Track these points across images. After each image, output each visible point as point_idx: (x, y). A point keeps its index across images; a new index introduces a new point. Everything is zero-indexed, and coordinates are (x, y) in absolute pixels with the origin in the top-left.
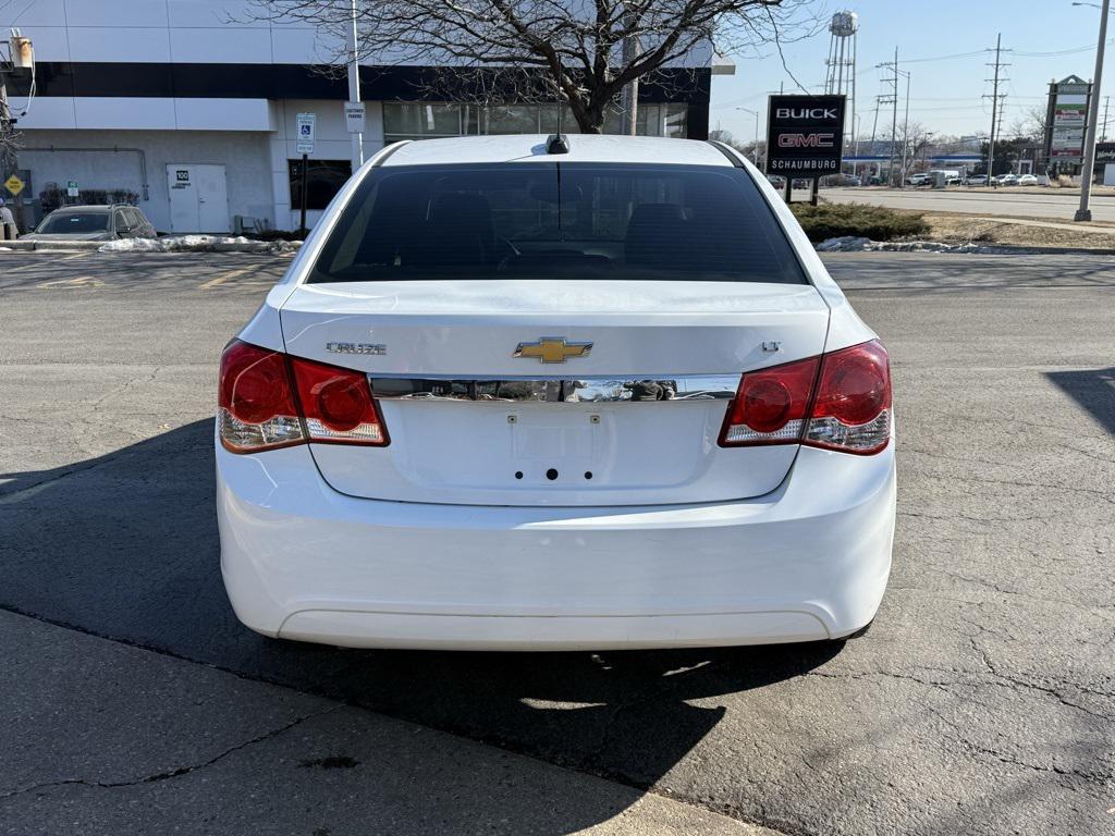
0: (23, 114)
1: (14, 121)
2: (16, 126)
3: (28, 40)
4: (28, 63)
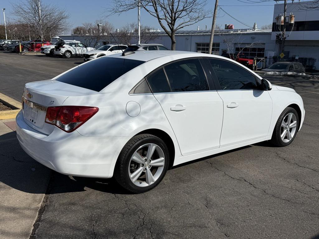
0: (288, 36)
1: (285, 38)
2: (286, 39)
3: (294, 16)
4: (293, 22)
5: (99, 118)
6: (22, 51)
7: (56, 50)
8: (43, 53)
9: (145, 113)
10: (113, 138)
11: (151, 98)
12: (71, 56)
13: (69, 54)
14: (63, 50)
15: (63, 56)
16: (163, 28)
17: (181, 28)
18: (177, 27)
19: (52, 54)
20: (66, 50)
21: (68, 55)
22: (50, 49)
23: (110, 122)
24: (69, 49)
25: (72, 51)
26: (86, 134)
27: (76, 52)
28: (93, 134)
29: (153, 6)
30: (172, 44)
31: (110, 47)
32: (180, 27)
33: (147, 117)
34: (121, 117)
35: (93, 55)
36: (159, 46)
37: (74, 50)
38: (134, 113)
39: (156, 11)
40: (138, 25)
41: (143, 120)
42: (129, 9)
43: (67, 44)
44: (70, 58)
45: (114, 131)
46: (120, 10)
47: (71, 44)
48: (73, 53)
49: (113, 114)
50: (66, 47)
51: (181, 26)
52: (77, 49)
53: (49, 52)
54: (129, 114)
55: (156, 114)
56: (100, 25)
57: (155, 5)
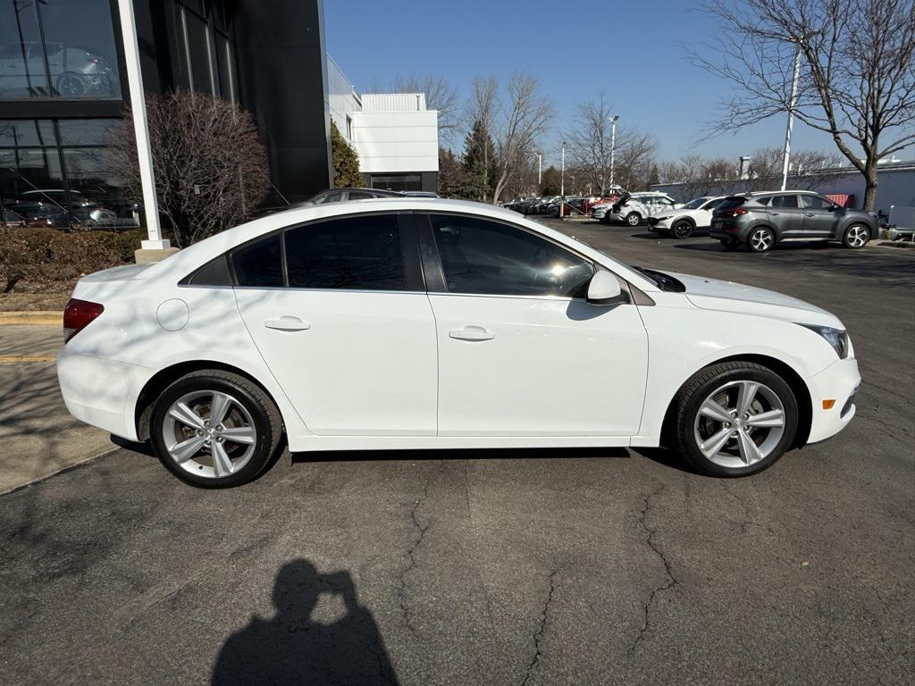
5: (104, 326)
6: (564, 214)
7: (615, 212)
8: (594, 217)
9: (199, 326)
10: (127, 367)
11: (226, 297)
12: (639, 222)
13: (636, 218)
14: (625, 211)
15: (625, 223)
16: (844, 152)
17: (897, 149)
18: (889, 148)
19: (607, 221)
20: (631, 210)
21: (634, 220)
22: (605, 211)
23: (124, 335)
24: (637, 209)
25: (642, 213)
26: (84, 352)
27: (650, 214)
28: (94, 353)
29: (823, 104)
30: (867, 190)
31: (706, 200)
32: (895, 147)
33: (202, 336)
34: (147, 329)
35: (665, 218)
36: (803, 195)
37: (646, 211)
38: (174, 324)
39: (830, 114)
40: (785, 152)
41: (191, 340)
42: (760, 118)
43: (635, 199)
44: (637, 225)
45: (130, 354)
46: (736, 122)
47: (644, 200)
48: (644, 217)
49: (130, 322)
50: (632, 205)
51: (899, 145)
52: (652, 209)
53: (603, 216)
54: (163, 325)
55: (227, 332)
56: (744, 158)
57: (826, 103)
